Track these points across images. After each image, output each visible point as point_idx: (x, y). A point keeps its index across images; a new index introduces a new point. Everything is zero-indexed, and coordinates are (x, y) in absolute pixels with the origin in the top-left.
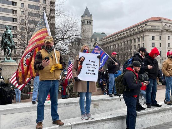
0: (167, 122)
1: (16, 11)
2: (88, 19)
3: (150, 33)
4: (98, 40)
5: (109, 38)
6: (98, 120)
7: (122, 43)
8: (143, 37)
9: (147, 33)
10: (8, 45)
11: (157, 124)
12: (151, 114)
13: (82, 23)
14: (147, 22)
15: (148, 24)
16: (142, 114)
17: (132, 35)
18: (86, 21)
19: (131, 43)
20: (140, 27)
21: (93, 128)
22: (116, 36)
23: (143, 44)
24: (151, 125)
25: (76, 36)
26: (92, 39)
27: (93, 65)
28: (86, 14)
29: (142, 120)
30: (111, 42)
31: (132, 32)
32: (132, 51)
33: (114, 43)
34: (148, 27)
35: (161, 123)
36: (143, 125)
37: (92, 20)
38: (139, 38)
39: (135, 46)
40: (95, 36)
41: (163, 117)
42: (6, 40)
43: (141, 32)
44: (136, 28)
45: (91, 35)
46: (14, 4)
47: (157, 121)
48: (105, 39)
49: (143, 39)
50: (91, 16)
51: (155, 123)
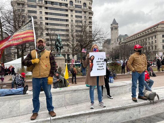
0: (159, 112)
1: (68, 25)
2: (115, 26)
3: (161, 33)
4: (122, 39)
5: (130, 38)
6: (80, 113)
7: (140, 41)
8: (156, 36)
9: (158, 33)
10: (59, 46)
11: (147, 116)
12: (141, 107)
13: (111, 29)
14: (158, 25)
15: (159, 26)
16: (131, 106)
17: (147, 35)
18: (114, 28)
19: (146, 40)
20: (153, 28)
21: (75, 121)
22: (135, 36)
23: (156, 41)
24: (141, 117)
25: (102, 38)
26: (118, 39)
27: (101, 62)
28: (114, 23)
29: (130, 112)
30: (132, 41)
31: (147, 32)
32: (147, 46)
33: (134, 41)
34: (159, 29)
35: (152, 114)
36: (132, 117)
37: (118, 27)
38: (152, 37)
39: (149, 42)
40: (120, 37)
41: (155, 109)
42: (58, 43)
43: (154, 32)
44: (150, 30)
45: (117, 37)
46: (67, 21)
47: (147, 113)
48: (127, 39)
49: (156, 38)
50: (117, 24)
51: (145, 114)
